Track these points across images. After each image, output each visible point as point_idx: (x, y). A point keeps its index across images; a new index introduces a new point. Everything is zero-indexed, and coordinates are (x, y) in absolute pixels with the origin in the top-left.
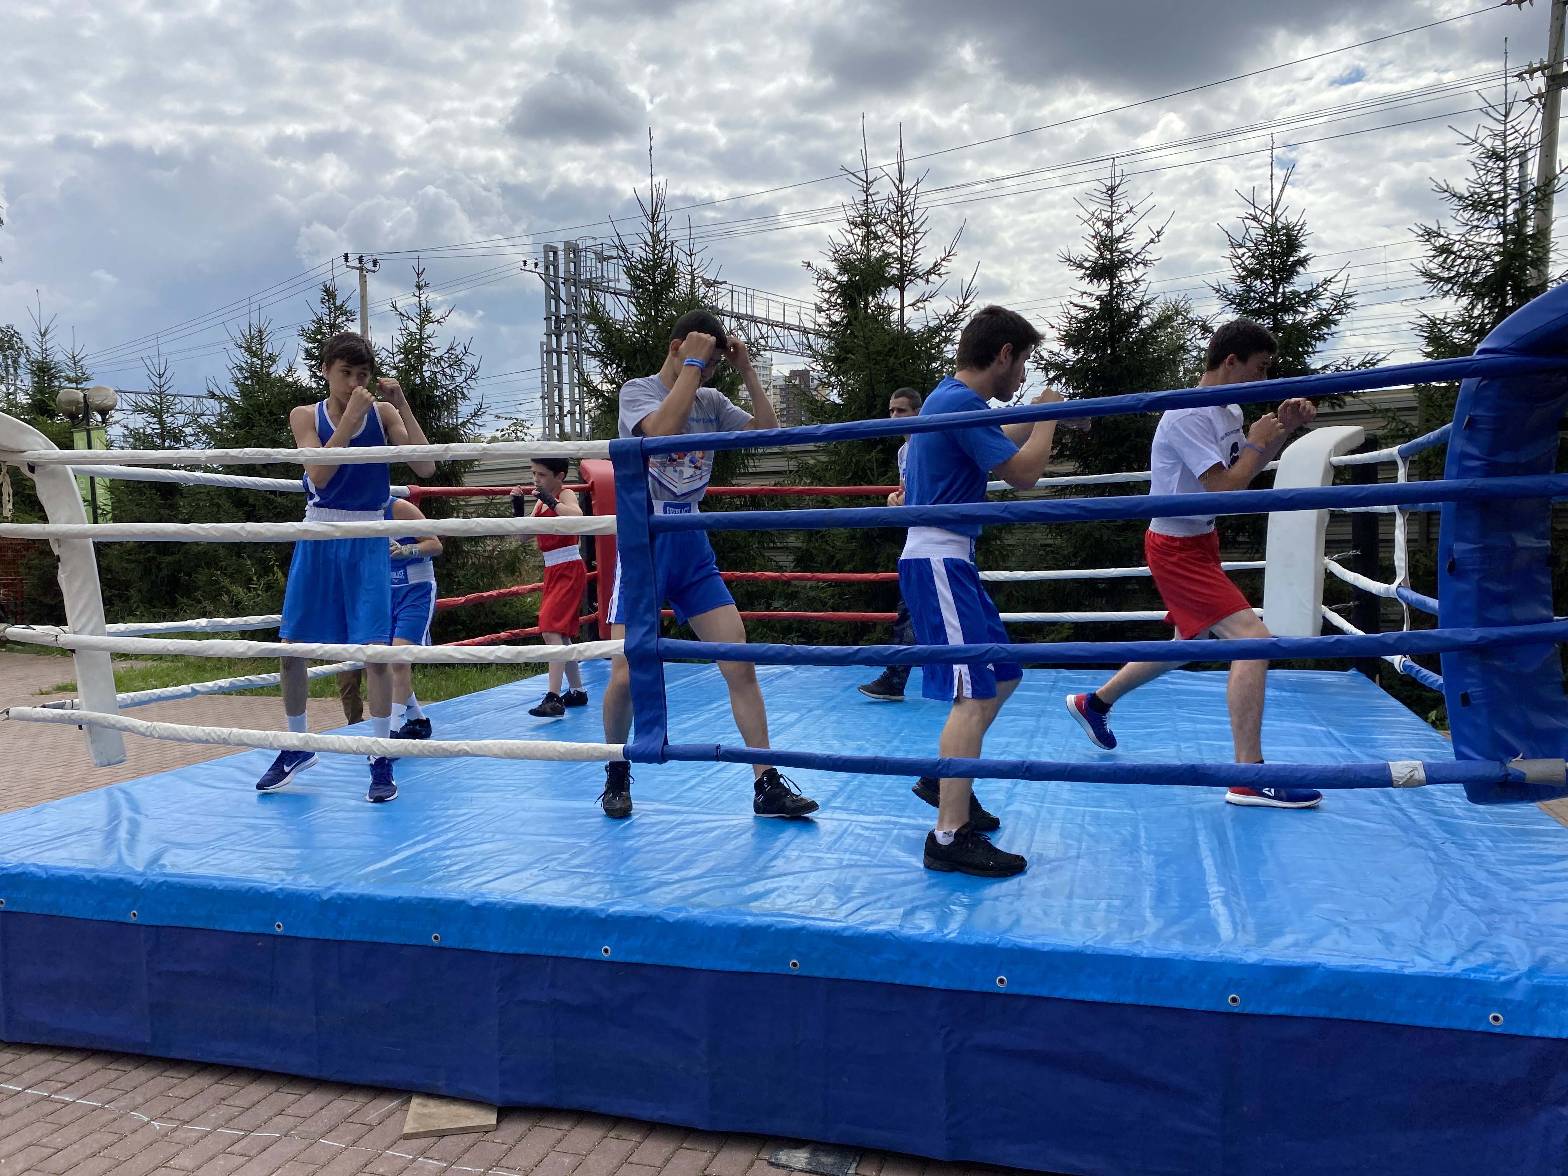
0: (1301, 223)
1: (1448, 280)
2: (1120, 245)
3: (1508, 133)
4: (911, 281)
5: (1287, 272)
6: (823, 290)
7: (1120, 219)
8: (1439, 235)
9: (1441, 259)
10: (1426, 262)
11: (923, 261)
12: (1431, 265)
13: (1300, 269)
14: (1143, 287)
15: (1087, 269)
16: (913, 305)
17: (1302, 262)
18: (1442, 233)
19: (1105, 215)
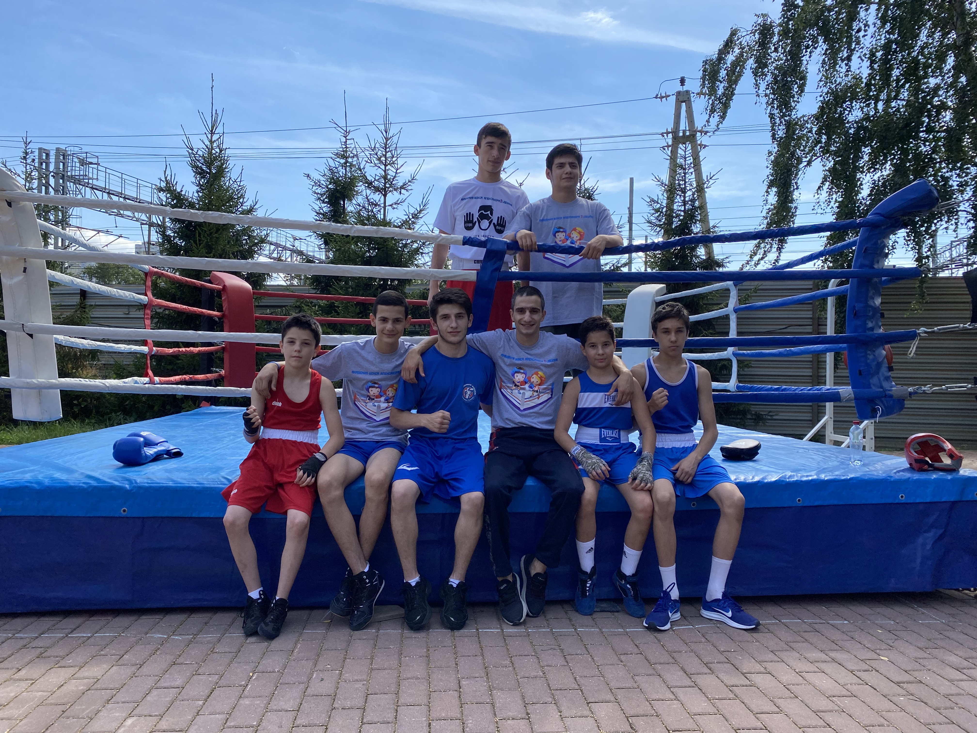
1: (660, 226)
4: (390, 191)
6: (315, 193)
8: (658, 203)
9: (657, 215)
10: (649, 215)
11: (399, 182)
12: (652, 218)
16: (391, 205)
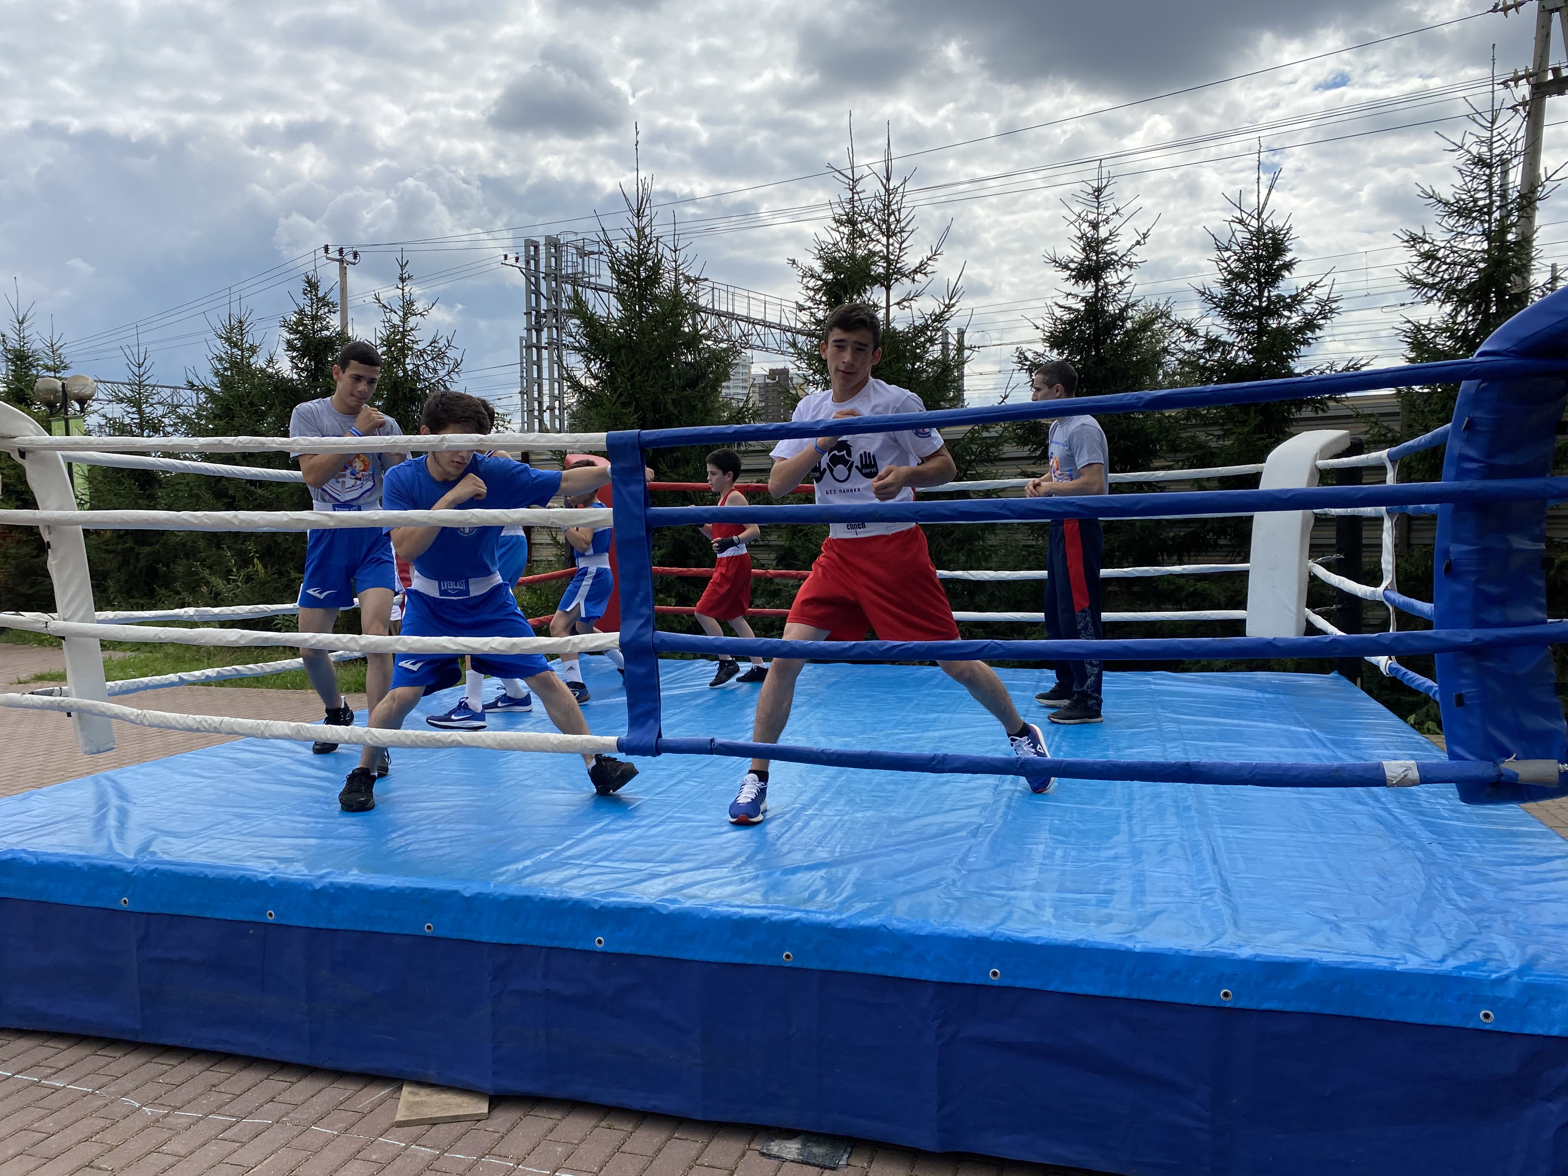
0: (1287, 226)
1: (1432, 286)
2: (1106, 247)
3: (1494, 139)
4: (897, 280)
5: (1273, 276)
6: (808, 288)
7: (1107, 221)
8: (1425, 241)
9: (1426, 265)
10: (1410, 268)
11: (910, 261)
12: (1416, 271)
13: (1286, 274)
14: (1128, 288)
15: (1073, 270)
16: (898, 304)
17: (1288, 266)
18: (1428, 239)
19: (1091, 217)
